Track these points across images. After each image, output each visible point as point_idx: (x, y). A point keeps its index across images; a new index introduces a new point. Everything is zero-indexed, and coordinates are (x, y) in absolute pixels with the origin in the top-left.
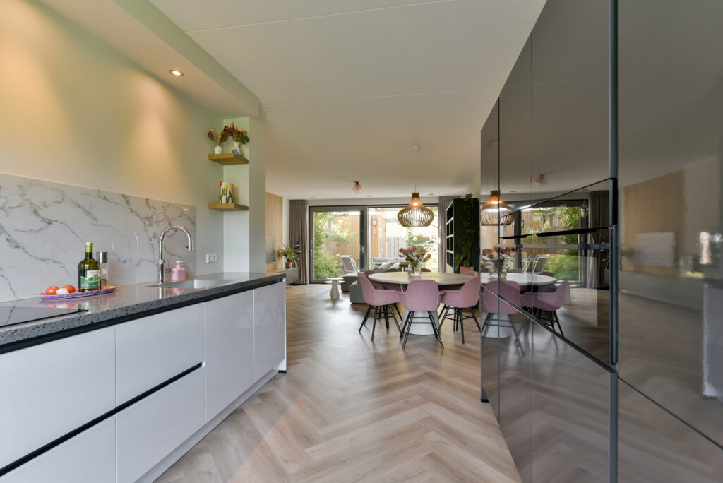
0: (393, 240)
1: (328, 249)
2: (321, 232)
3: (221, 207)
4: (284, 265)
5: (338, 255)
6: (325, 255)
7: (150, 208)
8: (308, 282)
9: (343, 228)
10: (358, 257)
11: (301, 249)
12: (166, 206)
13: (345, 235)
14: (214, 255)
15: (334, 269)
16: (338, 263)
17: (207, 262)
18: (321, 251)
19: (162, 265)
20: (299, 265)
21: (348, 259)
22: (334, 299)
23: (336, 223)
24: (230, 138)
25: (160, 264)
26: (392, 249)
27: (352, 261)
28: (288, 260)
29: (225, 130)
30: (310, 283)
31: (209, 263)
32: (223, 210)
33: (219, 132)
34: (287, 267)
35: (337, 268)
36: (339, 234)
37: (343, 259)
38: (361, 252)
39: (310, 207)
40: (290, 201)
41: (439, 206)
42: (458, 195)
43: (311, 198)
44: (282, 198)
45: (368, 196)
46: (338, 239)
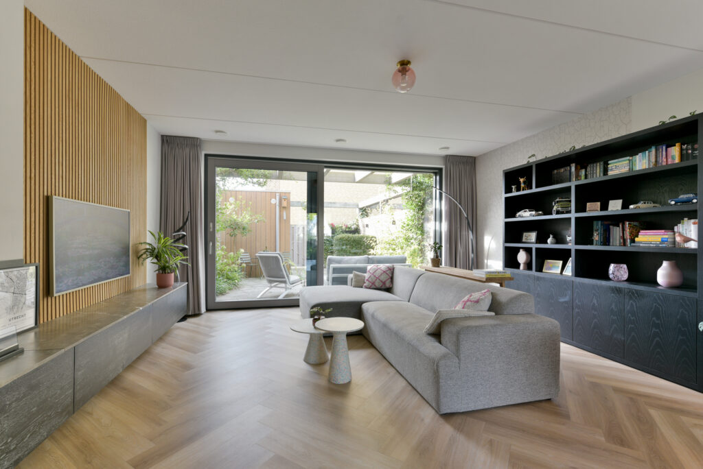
8: (203, 309)
13: (244, 219)
21: (276, 260)
27: (282, 262)
28: (163, 268)
30: (208, 310)
34: (162, 285)
37: (257, 257)
39: (206, 156)
40: (162, 136)
41: (438, 172)
42: (475, 156)
43: (217, 132)
44: (145, 121)
45: (338, 141)
46: (234, 225)
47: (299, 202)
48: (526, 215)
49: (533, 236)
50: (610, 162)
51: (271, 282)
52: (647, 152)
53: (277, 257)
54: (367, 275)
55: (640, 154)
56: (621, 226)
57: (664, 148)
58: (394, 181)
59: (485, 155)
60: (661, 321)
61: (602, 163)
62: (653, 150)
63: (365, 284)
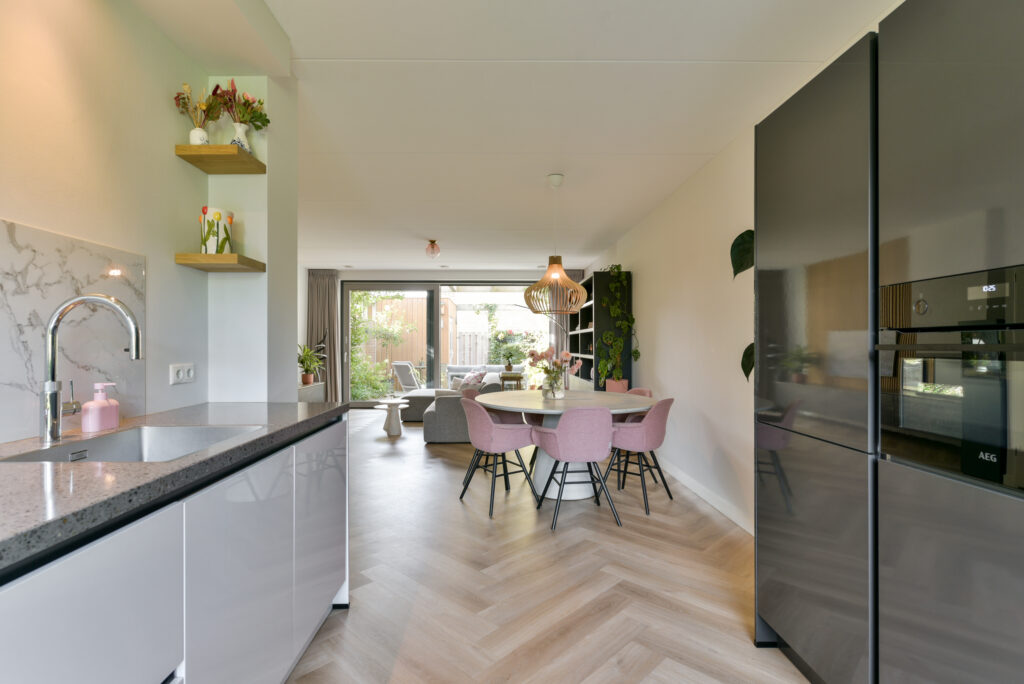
0: (467, 338)
1: (368, 352)
2: (359, 323)
3: (203, 261)
4: (299, 379)
5: (387, 361)
6: (364, 361)
7: (19, 249)
9: (392, 318)
10: (425, 365)
11: (327, 349)
12: (67, 249)
13: (395, 328)
14: (187, 365)
15: (379, 383)
16: (386, 374)
17: (171, 383)
18: (359, 355)
19: (54, 397)
20: (324, 379)
21: (406, 368)
22: (393, 437)
23: (380, 309)
24: (225, 116)
25: (48, 392)
26: (467, 351)
27: (413, 371)
28: (307, 371)
29: (215, 93)
31: (174, 384)
32: (206, 269)
33: (201, 96)
34: (305, 382)
35: (385, 380)
36: (385, 327)
37: (396, 366)
38: (429, 357)
39: (342, 282)
40: (309, 270)
42: (581, 269)
43: (346, 267)
46: (385, 335)
47: (470, 305)
53: (407, 366)
54: (463, 380)
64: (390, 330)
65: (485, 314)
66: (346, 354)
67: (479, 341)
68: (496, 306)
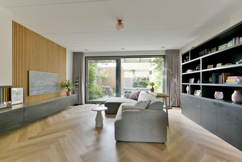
0: (127, 79)
1: (98, 83)
2: (94, 73)
5: (103, 86)
6: (96, 86)
9: (105, 73)
10: (115, 87)
11: (79, 82)
13: (106, 76)
15: (101, 93)
16: (103, 90)
20: (78, 93)
23: (102, 70)
27: (111, 90)
28: (69, 90)
30: (85, 103)
34: (68, 95)
35: (103, 92)
36: (103, 75)
37: (106, 88)
39: (85, 57)
40: (73, 52)
41: (164, 57)
42: (179, 49)
43: (85, 50)
44: (65, 49)
45: (122, 49)
46: (103, 78)
47: (128, 70)
48: (189, 72)
49: (192, 80)
50: (219, 47)
51: (109, 96)
52: (232, 41)
53: (109, 88)
54: (131, 94)
55: (229, 42)
56: (222, 75)
57: (238, 38)
58: (152, 61)
59: (182, 48)
60: (229, 118)
61: (216, 48)
62: (234, 39)
63: (130, 97)
64: (105, 76)
65: (132, 72)
66: (86, 83)
67: (130, 80)
68: (135, 70)
